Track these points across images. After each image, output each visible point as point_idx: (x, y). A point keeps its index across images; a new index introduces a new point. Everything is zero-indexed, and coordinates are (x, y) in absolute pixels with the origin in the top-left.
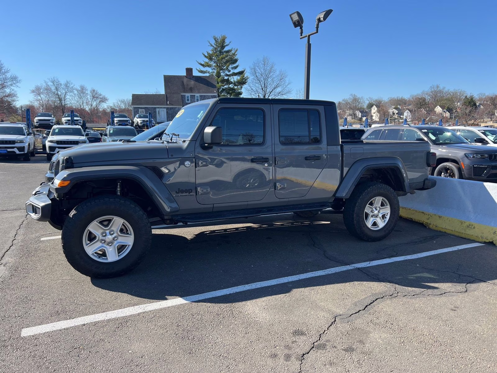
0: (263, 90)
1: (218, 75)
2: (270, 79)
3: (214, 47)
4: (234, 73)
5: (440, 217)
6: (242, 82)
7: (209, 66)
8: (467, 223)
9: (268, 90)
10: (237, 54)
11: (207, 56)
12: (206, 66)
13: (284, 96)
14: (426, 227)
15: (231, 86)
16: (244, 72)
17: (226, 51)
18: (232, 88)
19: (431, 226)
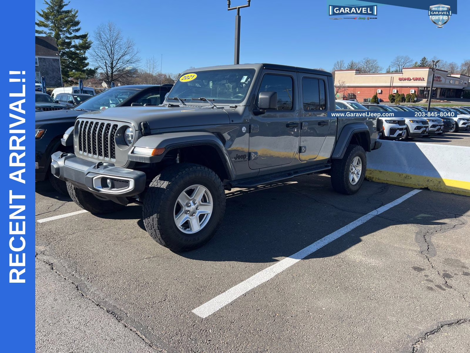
0: (110, 57)
1: (58, 36)
2: (117, 46)
3: (50, 5)
4: (76, 35)
5: (380, 172)
6: (86, 46)
7: (46, 26)
8: (404, 175)
9: (115, 58)
10: (77, 16)
11: (43, 14)
12: (41, 26)
13: (133, 64)
14: (369, 181)
15: (73, 49)
16: (87, 36)
17: (65, 12)
18: (73, 52)
19: (374, 180)
